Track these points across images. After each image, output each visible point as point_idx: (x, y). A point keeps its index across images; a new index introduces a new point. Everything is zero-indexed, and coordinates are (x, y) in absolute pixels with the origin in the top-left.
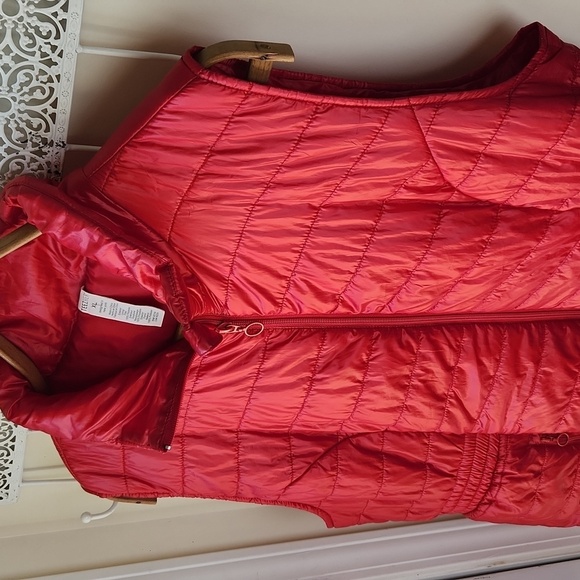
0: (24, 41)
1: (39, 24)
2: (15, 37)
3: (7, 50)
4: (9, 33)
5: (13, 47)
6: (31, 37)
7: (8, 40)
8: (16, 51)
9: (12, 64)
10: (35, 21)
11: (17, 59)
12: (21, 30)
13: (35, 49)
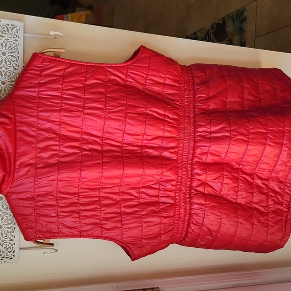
0: (8, 63)
1: (12, 58)
2: (6, 62)
3: (4, 66)
4: (4, 61)
5: (5, 65)
6: (10, 62)
7: (4, 63)
8: (6, 66)
9: (5, 70)
10: (10, 57)
11: (6, 68)
12: (7, 60)
13: (11, 65)
